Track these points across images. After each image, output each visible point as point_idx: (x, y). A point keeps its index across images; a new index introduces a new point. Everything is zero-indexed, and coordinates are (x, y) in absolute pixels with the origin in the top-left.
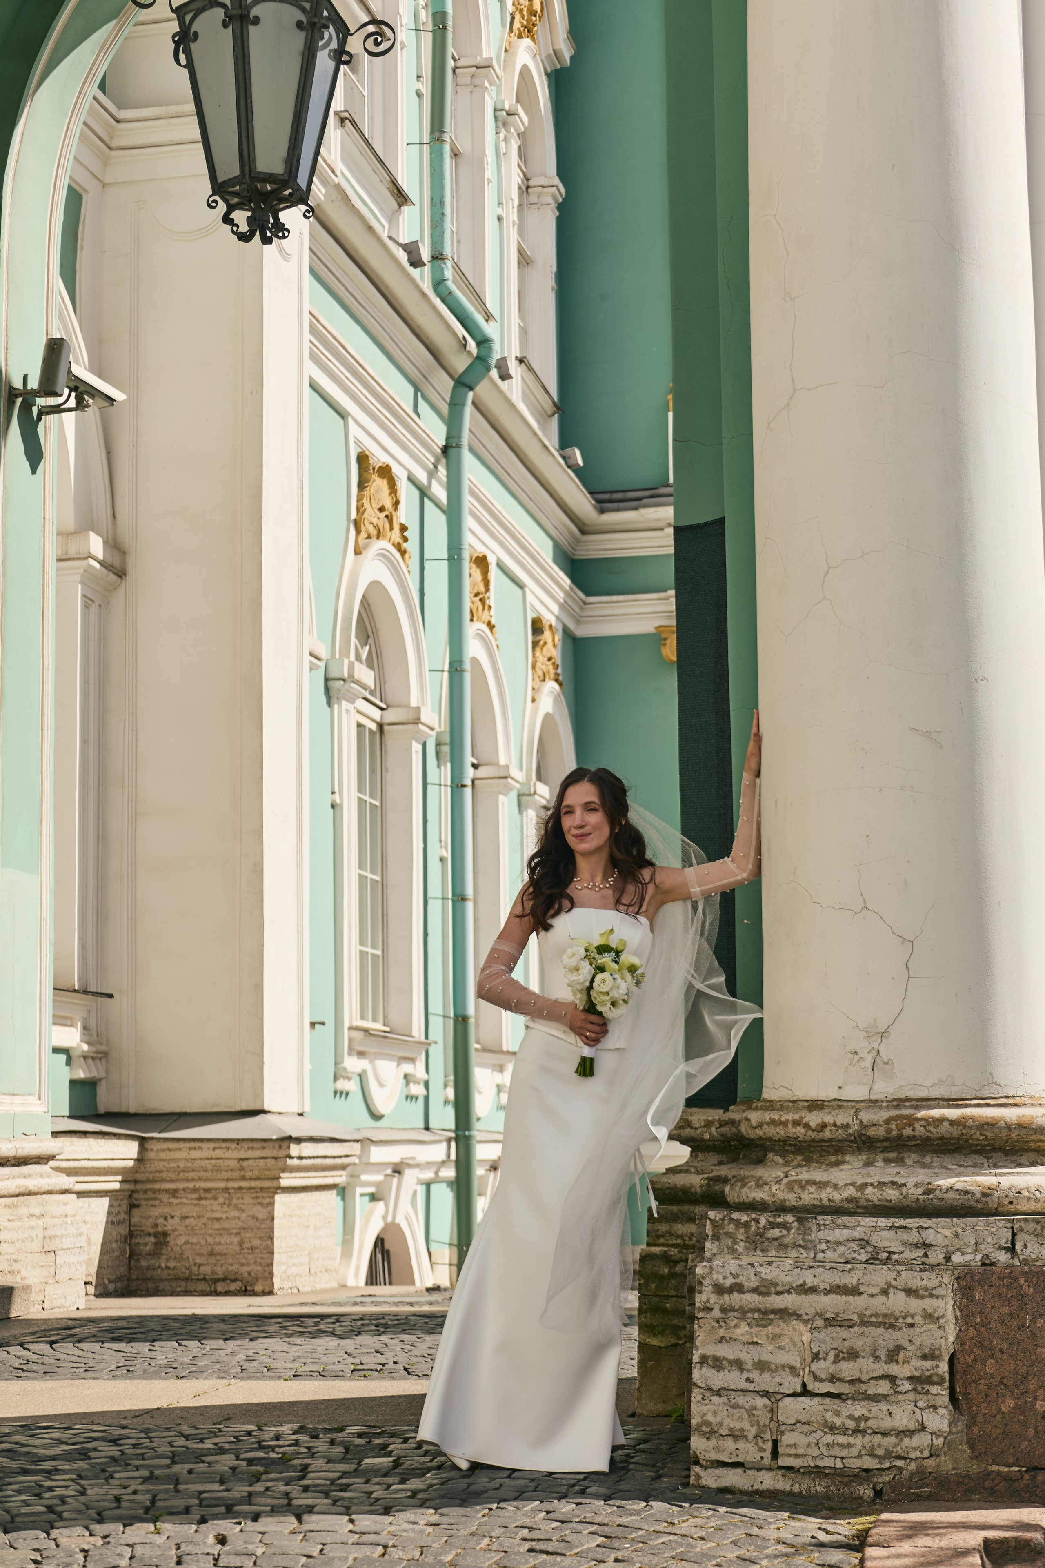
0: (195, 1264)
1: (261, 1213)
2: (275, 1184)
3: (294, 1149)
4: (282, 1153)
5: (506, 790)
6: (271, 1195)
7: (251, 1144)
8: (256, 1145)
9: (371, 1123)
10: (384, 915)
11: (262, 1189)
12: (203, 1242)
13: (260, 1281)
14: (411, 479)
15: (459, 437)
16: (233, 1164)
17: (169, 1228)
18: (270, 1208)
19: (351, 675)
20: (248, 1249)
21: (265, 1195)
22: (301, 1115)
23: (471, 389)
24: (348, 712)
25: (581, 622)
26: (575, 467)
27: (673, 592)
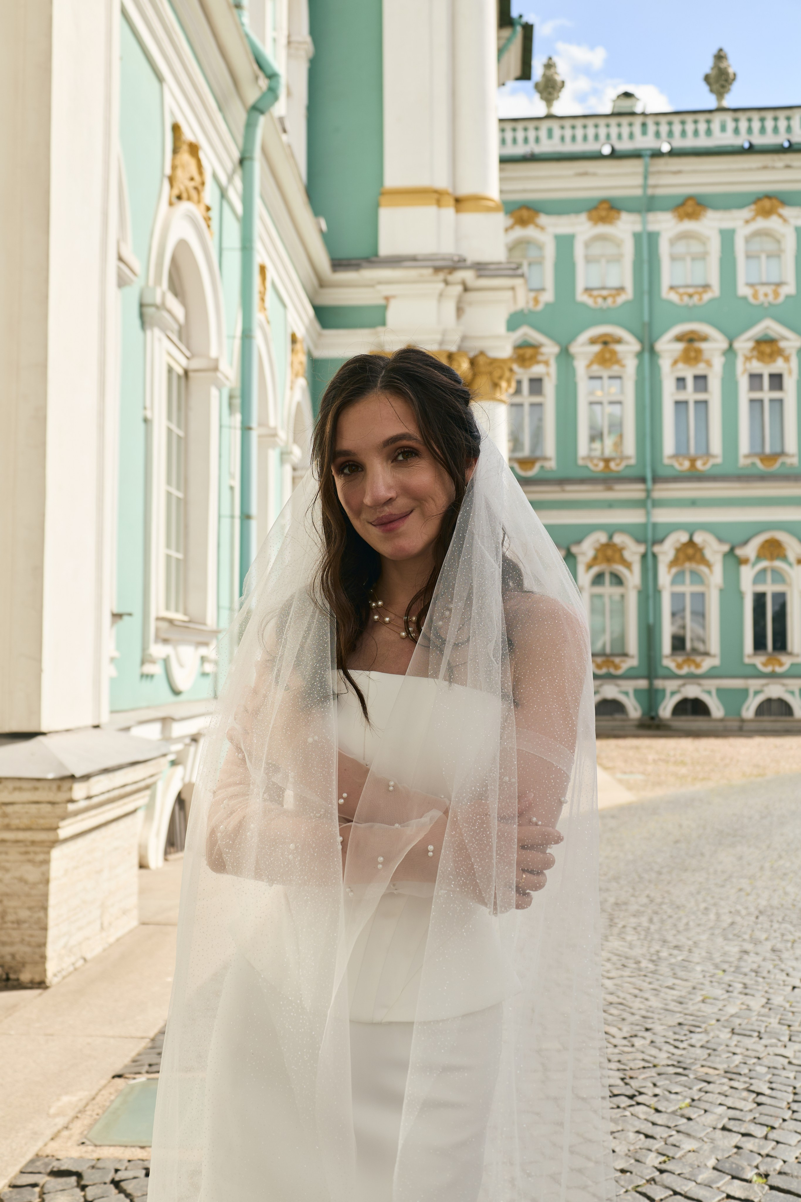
1: (32, 874)
2: (50, 836)
3: (79, 790)
4: (61, 796)
5: (274, 445)
6: (46, 849)
7: (18, 784)
8: (25, 785)
9: (171, 698)
10: (186, 527)
11: (33, 843)
13: (28, 968)
14: (215, 177)
15: (252, 151)
18: (44, 868)
19: (163, 303)
20: (13, 922)
21: (38, 849)
22: (97, 727)
23: (262, 112)
24: (160, 340)
25: (316, 346)
26: (321, 231)
27: (380, 329)
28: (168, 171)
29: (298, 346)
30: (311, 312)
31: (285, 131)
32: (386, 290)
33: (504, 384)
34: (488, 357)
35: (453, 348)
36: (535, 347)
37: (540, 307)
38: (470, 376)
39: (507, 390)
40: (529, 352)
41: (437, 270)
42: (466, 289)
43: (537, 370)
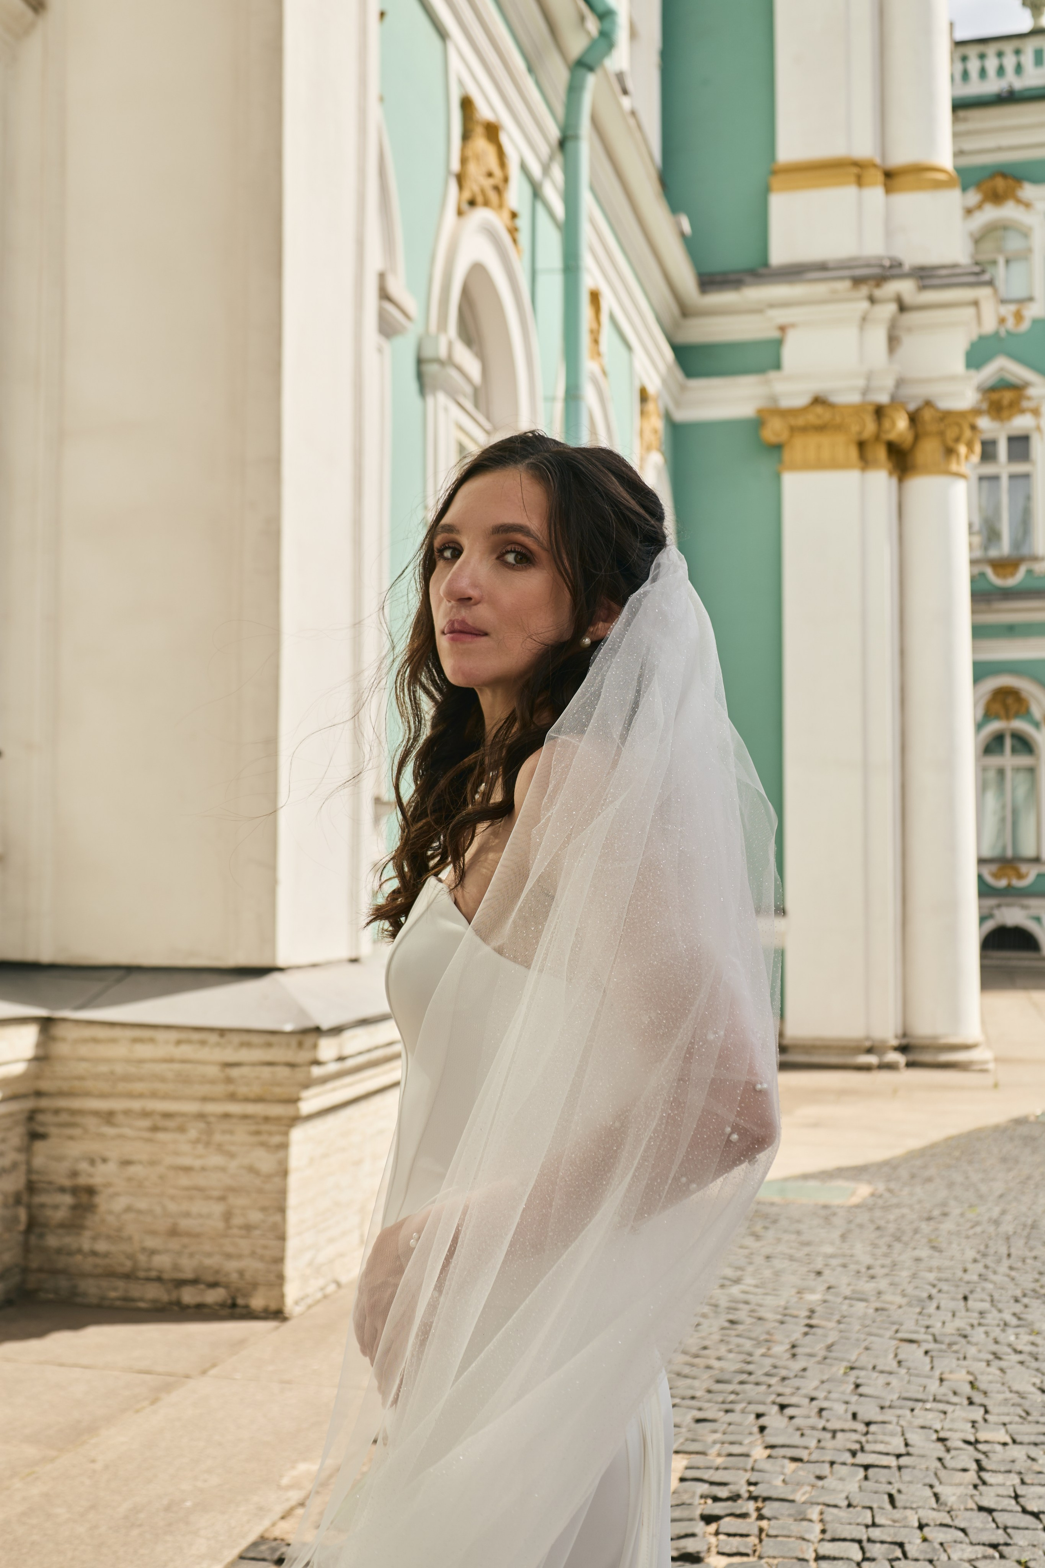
0: (144, 1250)
1: (265, 1161)
2: (288, 1111)
3: (327, 1048)
4: (303, 1056)
6: (283, 1129)
7: (246, 1038)
8: (255, 1039)
11: (267, 1119)
12: (158, 1210)
13: (262, 1291)
14: (524, 168)
15: (576, 126)
16: (213, 1071)
17: (97, 1181)
18: (280, 1154)
19: (450, 356)
20: (240, 1228)
21: (273, 1128)
22: (354, 961)
23: (591, 69)
24: (446, 409)
25: (678, 404)
26: (682, 235)
27: (773, 375)
28: (455, 166)
29: (651, 406)
30: (669, 354)
31: (625, 92)
32: (781, 316)
33: (962, 449)
34: (937, 410)
35: (883, 398)
36: (1018, 388)
37: (1025, 326)
38: (909, 438)
39: (967, 458)
40: (1007, 396)
41: (857, 281)
42: (902, 308)
43: (1021, 423)
